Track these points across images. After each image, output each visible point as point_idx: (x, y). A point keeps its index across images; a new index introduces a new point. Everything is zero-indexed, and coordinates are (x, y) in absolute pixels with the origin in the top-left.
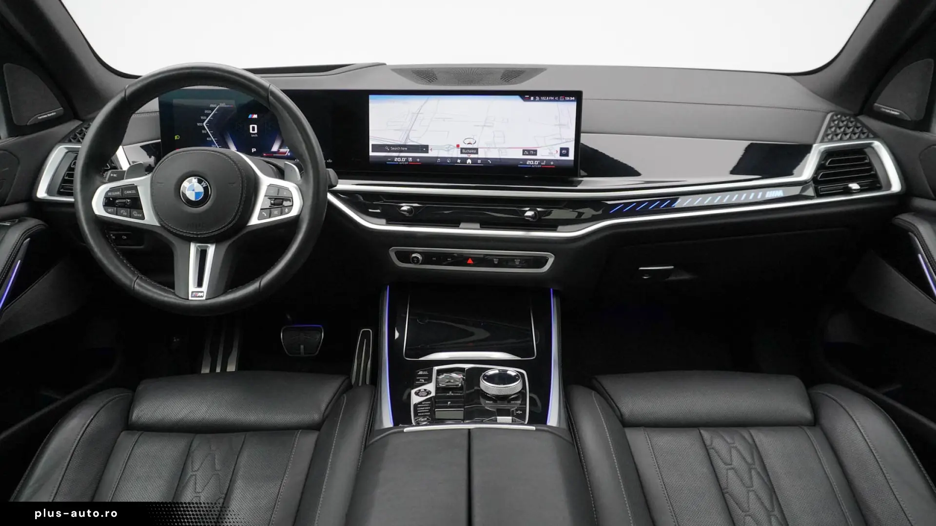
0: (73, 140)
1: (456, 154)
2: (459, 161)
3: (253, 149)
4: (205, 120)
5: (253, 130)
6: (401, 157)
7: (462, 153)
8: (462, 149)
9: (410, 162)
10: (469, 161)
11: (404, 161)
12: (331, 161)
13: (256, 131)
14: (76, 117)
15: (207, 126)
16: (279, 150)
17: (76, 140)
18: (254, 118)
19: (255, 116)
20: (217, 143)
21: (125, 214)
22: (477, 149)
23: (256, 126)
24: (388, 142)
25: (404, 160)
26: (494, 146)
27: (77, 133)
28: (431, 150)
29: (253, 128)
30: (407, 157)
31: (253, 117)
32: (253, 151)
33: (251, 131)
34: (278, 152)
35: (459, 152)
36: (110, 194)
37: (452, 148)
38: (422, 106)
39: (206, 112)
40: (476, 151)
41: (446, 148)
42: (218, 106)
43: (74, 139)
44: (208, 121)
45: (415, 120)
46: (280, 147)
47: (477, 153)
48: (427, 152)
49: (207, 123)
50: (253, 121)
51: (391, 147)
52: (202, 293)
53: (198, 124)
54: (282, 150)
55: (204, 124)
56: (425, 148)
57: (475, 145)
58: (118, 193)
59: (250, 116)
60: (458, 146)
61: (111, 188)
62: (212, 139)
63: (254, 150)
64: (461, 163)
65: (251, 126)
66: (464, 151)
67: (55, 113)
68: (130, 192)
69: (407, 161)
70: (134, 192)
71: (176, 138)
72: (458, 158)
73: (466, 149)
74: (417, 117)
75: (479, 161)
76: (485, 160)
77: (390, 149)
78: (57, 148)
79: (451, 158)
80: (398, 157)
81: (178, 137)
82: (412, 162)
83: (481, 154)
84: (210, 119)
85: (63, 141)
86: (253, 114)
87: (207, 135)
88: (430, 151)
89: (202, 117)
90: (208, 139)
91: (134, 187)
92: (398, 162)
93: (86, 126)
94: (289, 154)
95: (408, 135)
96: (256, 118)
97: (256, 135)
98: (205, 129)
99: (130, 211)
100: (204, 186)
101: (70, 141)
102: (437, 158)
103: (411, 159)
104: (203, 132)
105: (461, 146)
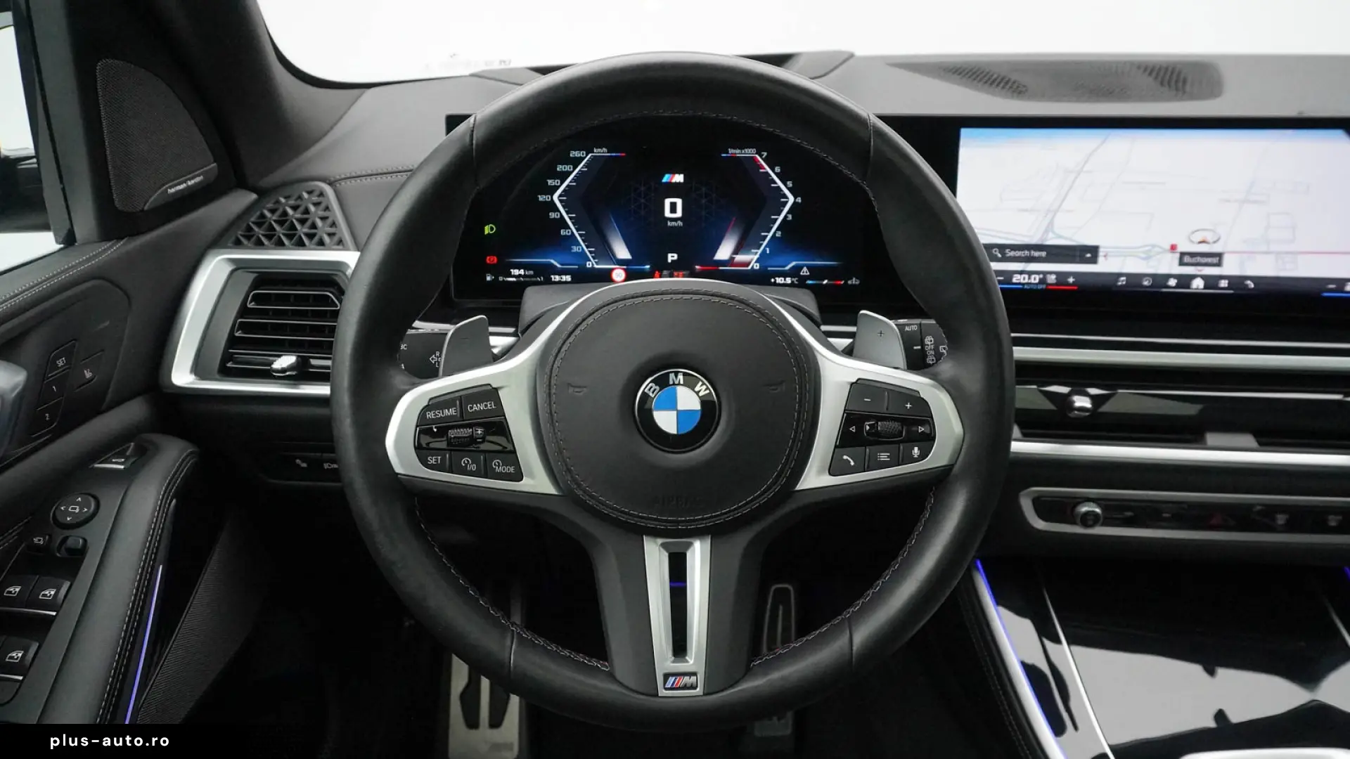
0: (245, 241)
1: (1168, 266)
2: (1172, 282)
3: (670, 255)
4: (558, 187)
5: (673, 209)
6: (1030, 273)
7: (1182, 263)
8: (1183, 254)
9: (1051, 285)
10: (1198, 284)
11: (1037, 281)
12: (858, 283)
13: (679, 214)
14: (242, 183)
15: (561, 201)
16: (732, 259)
17: (254, 239)
18: (676, 183)
19: (679, 178)
20: (584, 241)
21: (473, 467)
22: (1219, 255)
23: (679, 202)
24: (1000, 237)
25: (1035, 279)
26: (1264, 248)
27: (253, 223)
28: (1105, 256)
29: (673, 206)
30: (1045, 273)
31: (673, 181)
32: (670, 260)
33: (668, 214)
34: (730, 262)
35: (1177, 261)
36: (430, 415)
37: (1158, 253)
38: (1090, 155)
39: (560, 168)
40: (1216, 260)
41: (1144, 252)
42: (590, 155)
43: (248, 238)
44: (564, 191)
45: (1071, 188)
46: (736, 252)
47: (1219, 264)
48: (1094, 260)
49: (560, 196)
50: (674, 190)
51: (1007, 251)
52: (693, 679)
53: (541, 198)
54: (740, 258)
55: (555, 197)
56: (1088, 253)
57: (1215, 245)
58: (452, 412)
59: (666, 178)
60: (1173, 248)
61: (431, 399)
62: (572, 233)
63: (672, 257)
64: (1177, 286)
65: (668, 202)
66: (1187, 259)
67: (201, 177)
68: (482, 407)
69: (1042, 281)
70: (491, 405)
71: (487, 230)
72: (1169, 276)
73: (1192, 255)
74: (1074, 182)
75: (1224, 283)
76: (1236, 281)
77: (1003, 254)
78: (211, 262)
79: (1154, 276)
80: (1021, 273)
81: (492, 229)
82: (1056, 284)
83: (1231, 267)
84: (568, 186)
85: (218, 242)
86: (674, 172)
87: (562, 223)
88: (1101, 259)
89: (550, 182)
90: (563, 232)
91: (490, 393)
92: (1019, 284)
93: (270, 205)
94: (757, 266)
95: (1051, 224)
96: (680, 183)
97: (680, 223)
98: (558, 210)
99: (485, 460)
100: (701, 394)
101: (238, 244)
102: (1120, 275)
103: (1053, 277)
104: (553, 215)
105: (1181, 248)
